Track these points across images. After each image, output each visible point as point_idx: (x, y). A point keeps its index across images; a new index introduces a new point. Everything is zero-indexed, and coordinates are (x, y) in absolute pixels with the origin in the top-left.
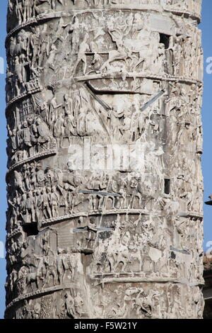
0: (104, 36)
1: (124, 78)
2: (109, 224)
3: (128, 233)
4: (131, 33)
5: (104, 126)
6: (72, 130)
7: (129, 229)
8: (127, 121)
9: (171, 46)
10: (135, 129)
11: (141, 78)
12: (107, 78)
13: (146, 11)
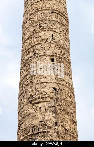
0: (35, 90)
1: (41, 98)
2: (37, 136)
3: (43, 137)
4: (43, 87)
5: (35, 111)
6: (26, 114)
7: (43, 136)
8: (42, 108)
9: (57, 91)
10: (45, 110)
11: (46, 97)
12: (36, 99)
13: (48, 82)
